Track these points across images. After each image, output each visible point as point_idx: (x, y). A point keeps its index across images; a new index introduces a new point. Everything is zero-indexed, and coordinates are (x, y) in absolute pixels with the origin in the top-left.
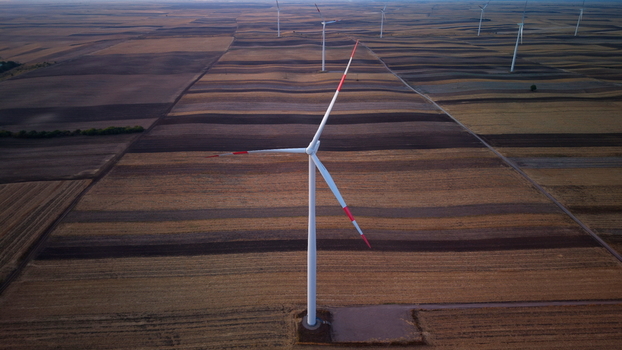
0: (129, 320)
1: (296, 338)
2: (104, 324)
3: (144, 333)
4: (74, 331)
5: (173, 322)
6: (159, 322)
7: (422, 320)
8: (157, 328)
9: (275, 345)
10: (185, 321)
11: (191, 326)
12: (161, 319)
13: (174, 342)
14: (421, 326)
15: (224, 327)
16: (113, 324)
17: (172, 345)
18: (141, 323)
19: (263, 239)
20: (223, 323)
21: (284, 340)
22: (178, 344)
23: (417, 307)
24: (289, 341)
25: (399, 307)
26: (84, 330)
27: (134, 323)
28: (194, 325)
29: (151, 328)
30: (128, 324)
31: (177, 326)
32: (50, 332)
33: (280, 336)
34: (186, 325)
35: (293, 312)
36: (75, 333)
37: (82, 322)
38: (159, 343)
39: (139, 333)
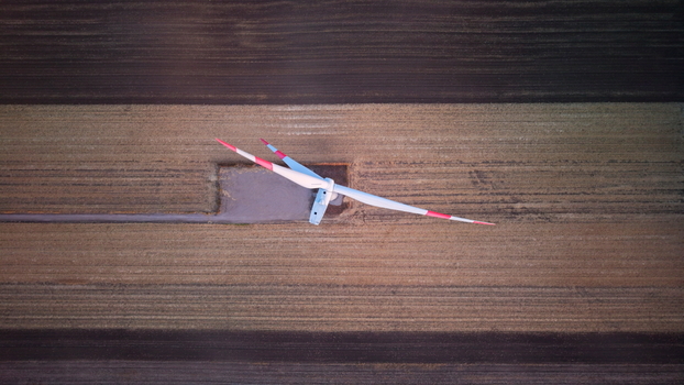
0: (535, 212)
1: (350, 172)
2: (559, 206)
3: (512, 191)
4: (587, 197)
5: (485, 206)
6: (501, 206)
7: (211, 199)
8: (500, 198)
9: (371, 163)
10: (472, 206)
11: (463, 198)
12: (499, 211)
13: (475, 175)
14: (215, 189)
15: (427, 192)
16: (548, 205)
17: (477, 172)
18: (518, 206)
19: (398, 366)
20: (429, 199)
21: (363, 171)
22: (470, 173)
23: (211, 217)
24: (357, 169)
25: (233, 218)
26: (577, 198)
27: (526, 205)
28: (460, 198)
29: (507, 198)
30: (533, 205)
31: (479, 198)
32: (613, 198)
33: (365, 175)
34: (469, 199)
35: (353, 211)
36: (585, 193)
37: (585, 211)
38: (491, 175)
39: (517, 191)
